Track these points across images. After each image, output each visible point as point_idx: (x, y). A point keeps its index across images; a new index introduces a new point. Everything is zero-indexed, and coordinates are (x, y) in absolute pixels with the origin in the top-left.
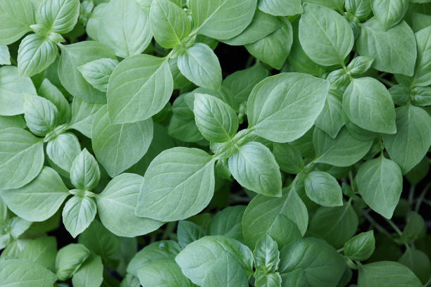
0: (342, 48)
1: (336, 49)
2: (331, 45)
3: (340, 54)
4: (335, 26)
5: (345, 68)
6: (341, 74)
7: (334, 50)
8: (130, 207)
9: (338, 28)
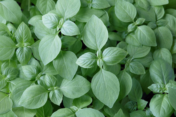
0: (132, 15)
1: (130, 16)
2: (128, 14)
3: (132, 18)
4: (129, 7)
5: (134, 22)
6: (133, 25)
7: (129, 16)
8: (74, 87)
9: (130, 8)
